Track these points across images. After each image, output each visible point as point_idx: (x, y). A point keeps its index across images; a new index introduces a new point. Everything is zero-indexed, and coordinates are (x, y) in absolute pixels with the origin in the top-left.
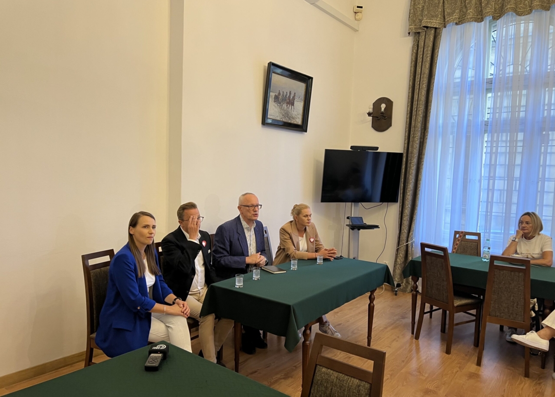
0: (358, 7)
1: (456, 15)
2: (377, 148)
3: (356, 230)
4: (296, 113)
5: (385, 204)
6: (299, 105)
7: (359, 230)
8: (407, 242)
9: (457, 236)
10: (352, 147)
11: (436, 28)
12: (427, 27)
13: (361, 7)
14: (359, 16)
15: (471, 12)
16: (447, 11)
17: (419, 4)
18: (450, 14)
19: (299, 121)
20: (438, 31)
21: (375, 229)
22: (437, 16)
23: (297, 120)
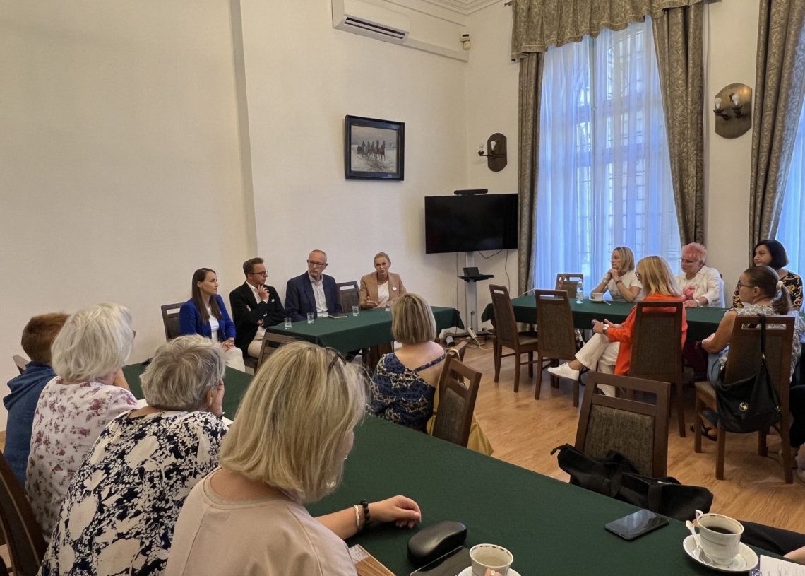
0: (464, 36)
1: (554, 38)
2: (486, 191)
3: (472, 282)
4: (388, 162)
5: (504, 251)
6: (391, 154)
7: (475, 281)
8: (526, 290)
9: (560, 278)
10: (456, 192)
11: (538, 53)
12: (529, 53)
13: (468, 35)
14: (467, 44)
15: (568, 32)
16: (547, 32)
17: (520, 26)
18: (548, 36)
19: (393, 169)
20: (540, 55)
21: (490, 279)
22: (535, 40)
23: (391, 169)
